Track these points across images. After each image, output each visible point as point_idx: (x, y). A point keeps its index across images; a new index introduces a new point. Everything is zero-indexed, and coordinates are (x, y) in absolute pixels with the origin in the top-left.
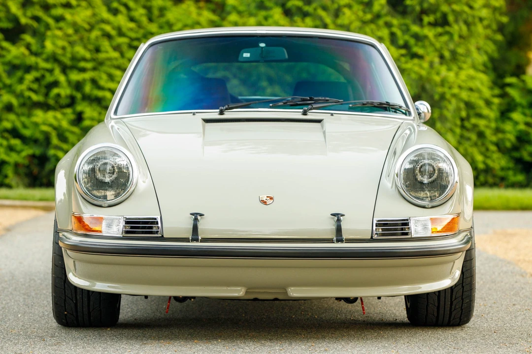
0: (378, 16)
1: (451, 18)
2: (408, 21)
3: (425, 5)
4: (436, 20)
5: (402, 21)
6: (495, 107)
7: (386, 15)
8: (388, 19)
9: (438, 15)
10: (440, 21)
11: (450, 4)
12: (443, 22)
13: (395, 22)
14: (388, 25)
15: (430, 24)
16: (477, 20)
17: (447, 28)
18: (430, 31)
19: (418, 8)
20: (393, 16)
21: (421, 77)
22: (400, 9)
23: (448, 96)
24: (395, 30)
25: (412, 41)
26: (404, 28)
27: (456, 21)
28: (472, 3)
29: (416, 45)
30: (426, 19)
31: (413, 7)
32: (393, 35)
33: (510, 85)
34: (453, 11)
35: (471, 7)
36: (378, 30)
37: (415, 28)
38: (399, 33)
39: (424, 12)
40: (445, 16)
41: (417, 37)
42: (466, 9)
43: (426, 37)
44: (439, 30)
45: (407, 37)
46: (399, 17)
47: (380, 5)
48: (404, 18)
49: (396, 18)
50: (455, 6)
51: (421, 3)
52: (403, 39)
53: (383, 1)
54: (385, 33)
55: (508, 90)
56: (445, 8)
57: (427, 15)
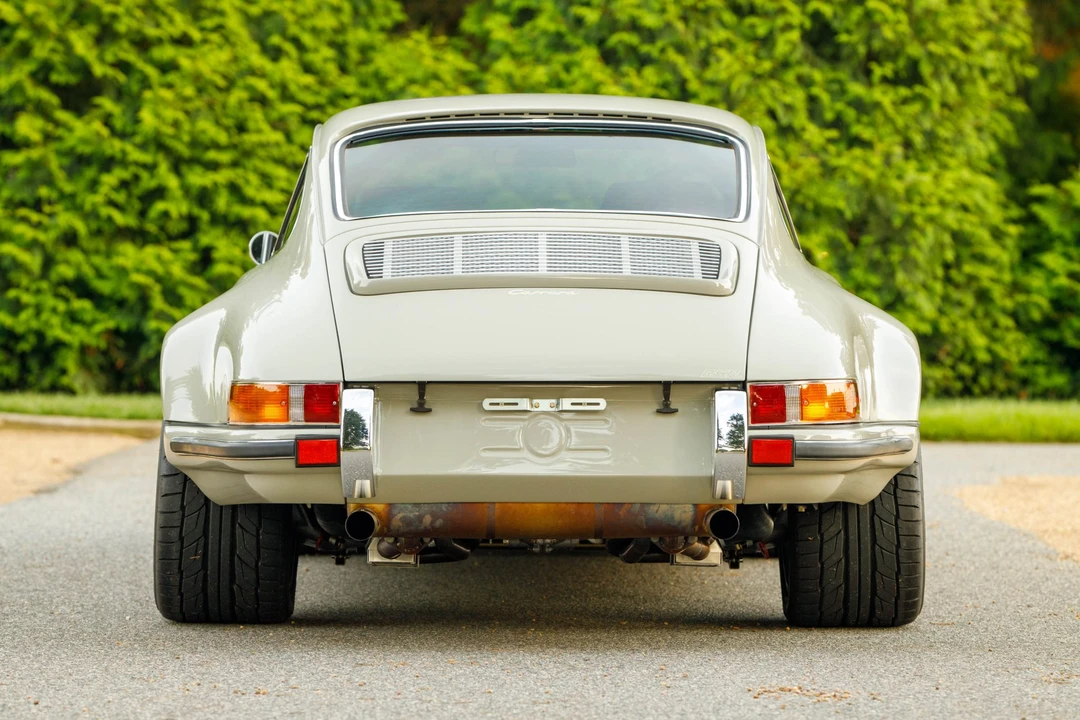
0: (785, 65)
1: (926, 69)
2: (843, 74)
3: (877, 44)
4: (896, 73)
5: (831, 75)
6: (1010, 242)
7: (799, 63)
8: (805, 70)
9: (902, 63)
10: (904, 74)
11: (924, 42)
12: (911, 76)
13: (817, 76)
14: (804, 82)
15: (885, 80)
16: (976, 73)
17: (918, 89)
18: (884, 93)
19: (862, 50)
20: (813, 65)
21: (867, 184)
22: (828, 50)
23: (919, 220)
24: (816, 91)
25: (850, 114)
26: (835, 87)
27: (936, 75)
28: (967, 41)
29: (858, 121)
30: (878, 71)
31: (853, 47)
32: (812, 100)
33: (1040, 199)
34: (930, 55)
35: (965, 48)
36: (785, 92)
37: (856, 89)
38: (825, 98)
39: (873, 57)
40: (914, 64)
41: (859, 105)
42: (956, 51)
43: (877, 105)
44: (904, 91)
45: (840, 106)
46: (826, 67)
47: (788, 43)
48: (834, 69)
49: (820, 68)
50: (933, 47)
51: (868, 40)
52: (832, 109)
53: (795, 35)
54: (797, 97)
55: (1037, 209)
56: (914, 50)
57: (880, 63)
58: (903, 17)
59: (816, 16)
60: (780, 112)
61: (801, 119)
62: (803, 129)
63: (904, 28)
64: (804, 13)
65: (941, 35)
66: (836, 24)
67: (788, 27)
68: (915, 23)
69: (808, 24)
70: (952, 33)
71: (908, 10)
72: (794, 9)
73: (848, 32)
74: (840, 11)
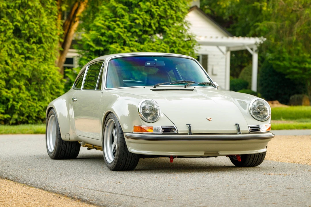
0: (9, 38)
1: (43, 40)
2: (22, 41)
3: (32, 33)
4: (37, 41)
6: (64, 84)
7: (13, 38)
8: (13, 40)
9: (37, 38)
10: (38, 41)
11: (43, 33)
12: (40, 42)
13: (16, 41)
14: (14, 43)
15: (34, 42)
17: (42, 45)
18: (34, 46)
19: (28, 35)
20: (15, 39)
21: (34, 69)
22: (18, 35)
23: (48, 78)
24: (16, 45)
25: (26, 51)
26: (20, 44)
27: (46, 42)
28: (52, 33)
29: (28, 53)
30: (32, 40)
31: (26, 34)
32: (16, 47)
33: (68, 72)
34: (44, 36)
37: (27, 45)
38: (19, 47)
39: (31, 37)
40: (40, 39)
41: (27, 48)
42: (50, 35)
43: (33, 49)
44: (39, 46)
45: (23, 49)
46: (18, 39)
47: (10, 33)
48: (20, 40)
49: (16, 39)
50: (45, 34)
51: (29, 32)
52: (21, 50)
53: (12, 31)
54: (12, 47)
55: (67, 75)
56: (41, 35)
57: (32, 39)
58: (38, 26)
59: (16, 26)
60: (9, 51)
61: (14, 53)
62: (15, 55)
63: (38, 29)
64: (13, 25)
65: (47, 31)
66: (21, 28)
67: (10, 29)
68: (41, 28)
69: (14, 28)
70: (49, 31)
71: (39, 25)
72: (11, 24)
73: (24, 30)
74: (22, 25)
